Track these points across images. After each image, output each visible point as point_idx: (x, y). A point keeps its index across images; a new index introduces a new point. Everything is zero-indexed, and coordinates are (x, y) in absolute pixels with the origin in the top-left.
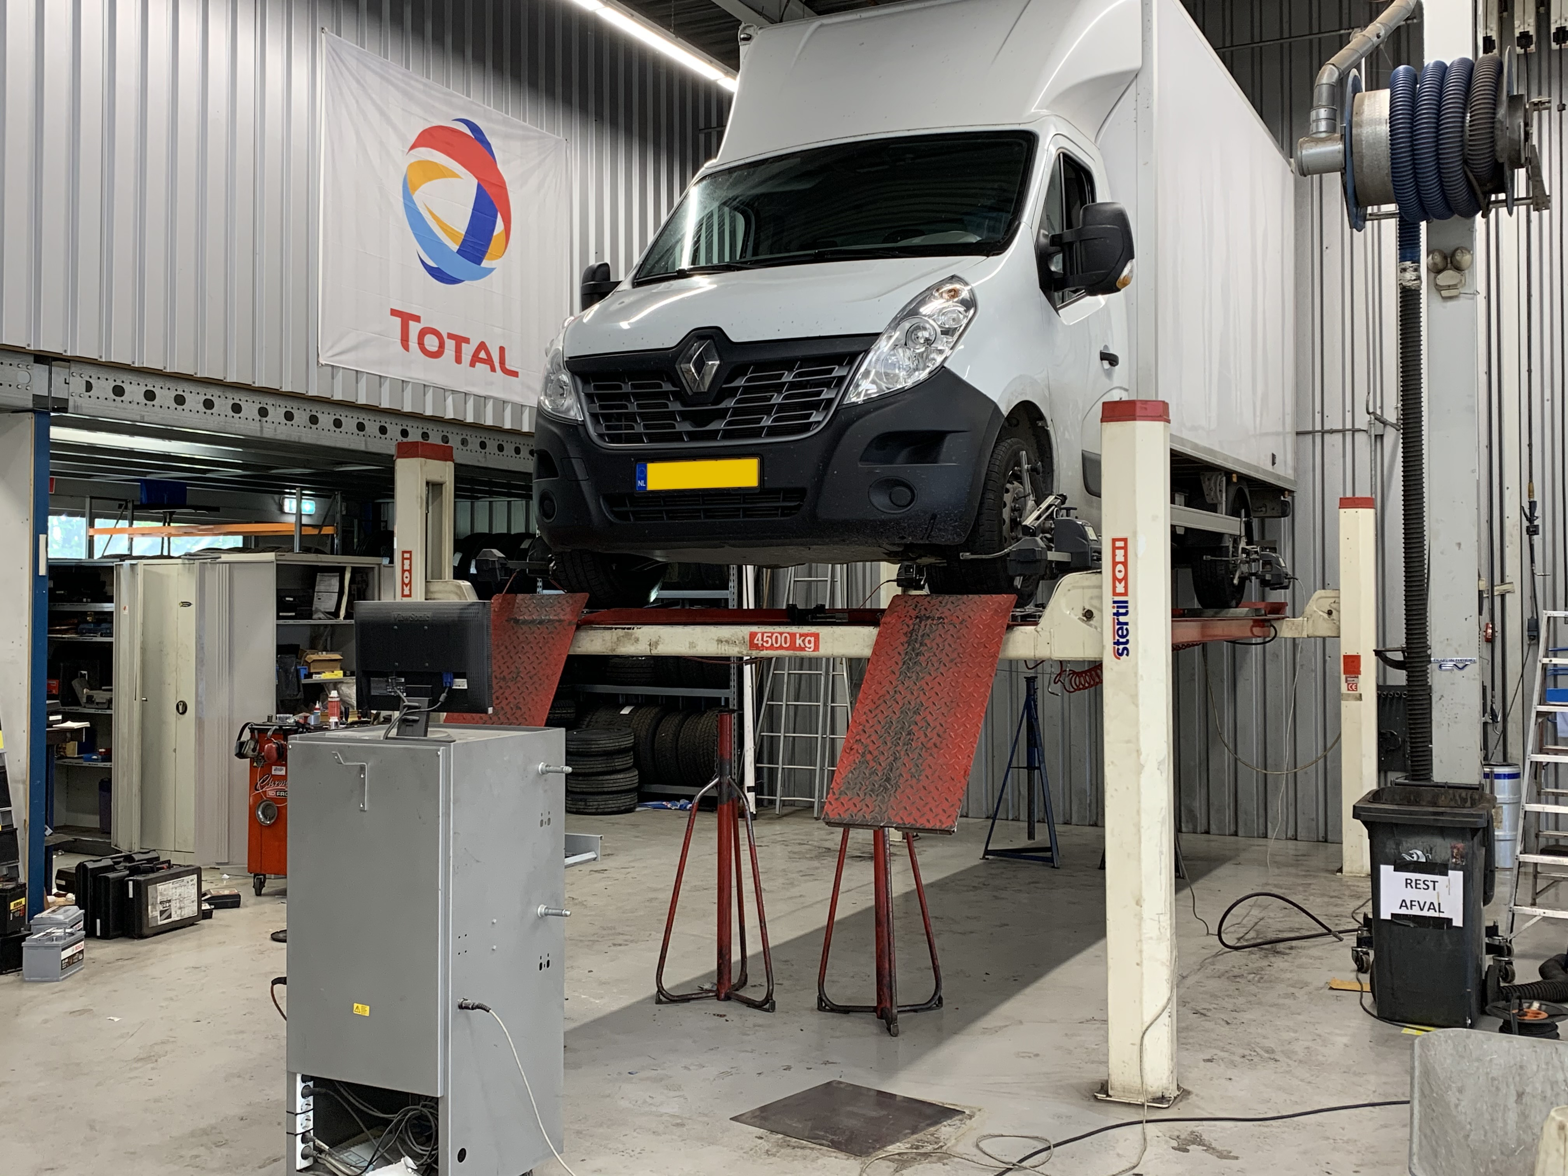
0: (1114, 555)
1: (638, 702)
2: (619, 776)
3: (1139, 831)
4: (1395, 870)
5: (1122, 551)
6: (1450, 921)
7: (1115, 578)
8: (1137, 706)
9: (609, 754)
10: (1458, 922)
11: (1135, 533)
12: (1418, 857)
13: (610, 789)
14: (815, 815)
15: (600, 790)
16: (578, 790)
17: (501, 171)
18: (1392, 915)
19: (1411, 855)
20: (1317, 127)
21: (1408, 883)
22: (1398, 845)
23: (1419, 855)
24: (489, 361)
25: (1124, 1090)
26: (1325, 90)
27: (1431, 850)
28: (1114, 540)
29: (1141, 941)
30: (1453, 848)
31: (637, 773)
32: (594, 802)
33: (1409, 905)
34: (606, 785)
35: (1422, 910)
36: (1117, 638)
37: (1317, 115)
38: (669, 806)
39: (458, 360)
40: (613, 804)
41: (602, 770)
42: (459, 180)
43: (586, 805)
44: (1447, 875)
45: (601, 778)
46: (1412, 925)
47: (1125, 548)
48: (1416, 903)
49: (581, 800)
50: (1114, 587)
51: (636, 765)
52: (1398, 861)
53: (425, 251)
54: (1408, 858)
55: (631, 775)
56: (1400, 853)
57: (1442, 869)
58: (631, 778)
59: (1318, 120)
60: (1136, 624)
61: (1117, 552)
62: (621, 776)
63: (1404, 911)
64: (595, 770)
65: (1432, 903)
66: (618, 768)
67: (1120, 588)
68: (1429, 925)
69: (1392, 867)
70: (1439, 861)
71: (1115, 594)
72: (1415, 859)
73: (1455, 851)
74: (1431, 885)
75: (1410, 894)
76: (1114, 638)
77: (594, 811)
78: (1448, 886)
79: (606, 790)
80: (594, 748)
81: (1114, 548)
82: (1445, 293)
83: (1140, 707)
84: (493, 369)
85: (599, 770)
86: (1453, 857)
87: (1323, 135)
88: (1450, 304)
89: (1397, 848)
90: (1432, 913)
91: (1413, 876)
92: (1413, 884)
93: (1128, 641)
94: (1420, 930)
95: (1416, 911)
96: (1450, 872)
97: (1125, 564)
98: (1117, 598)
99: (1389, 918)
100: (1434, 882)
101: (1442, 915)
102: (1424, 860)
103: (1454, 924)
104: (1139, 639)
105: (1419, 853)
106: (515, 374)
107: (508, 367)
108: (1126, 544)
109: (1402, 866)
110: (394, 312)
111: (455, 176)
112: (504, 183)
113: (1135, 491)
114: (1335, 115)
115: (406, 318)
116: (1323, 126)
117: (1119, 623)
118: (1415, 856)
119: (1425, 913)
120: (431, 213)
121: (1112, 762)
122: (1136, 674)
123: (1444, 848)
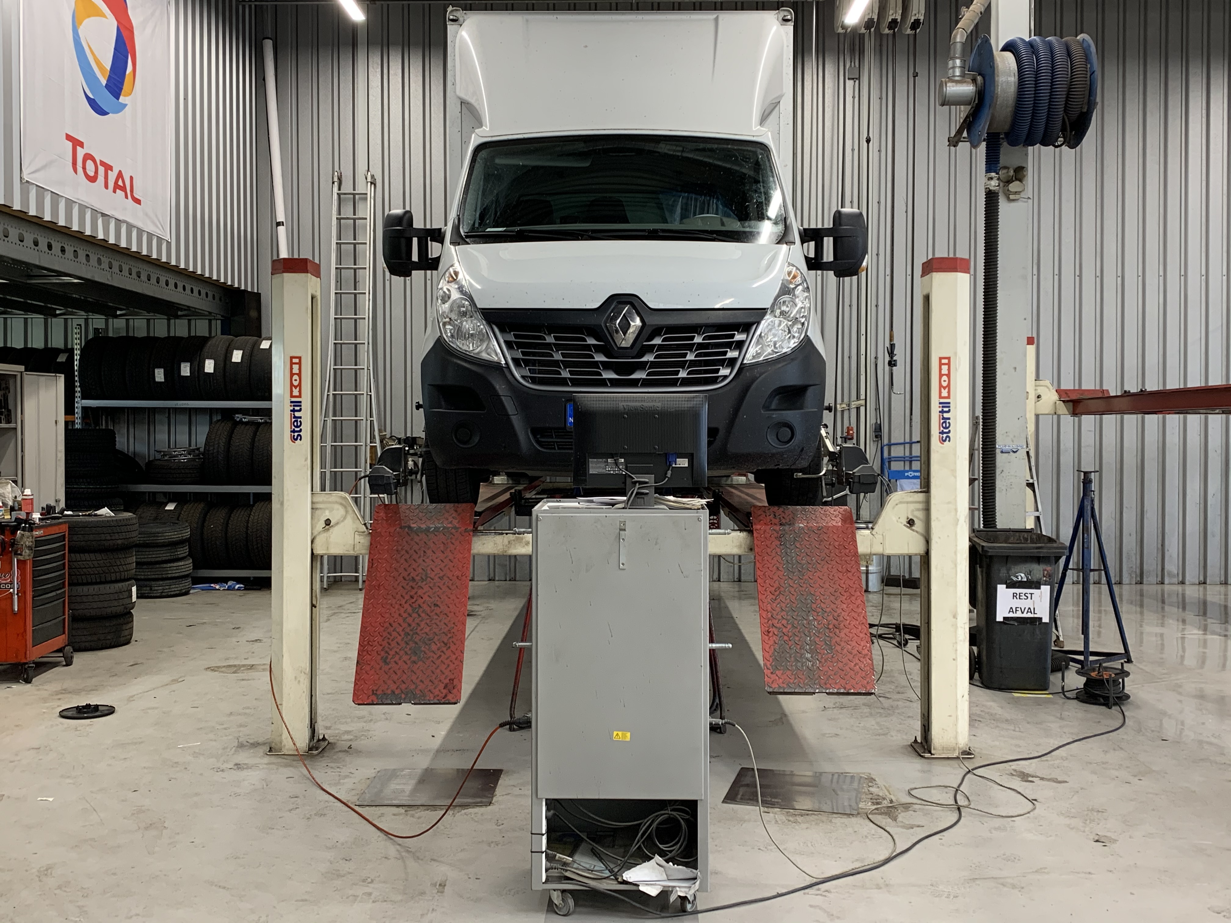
0: (940, 369)
1: (180, 498)
2: (180, 564)
3: (956, 566)
4: (1007, 588)
5: (946, 367)
6: (1041, 619)
7: (941, 386)
8: (955, 477)
9: (175, 544)
10: (1046, 619)
11: (956, 354)
12: (1022, 578)
13: (173, 575)
14: (360, 587)
15: (164, 576)
16: (142, 577)
17: (131, 18)
18: (1004, 618)
19: (1017, 577)
20: (954, 72)
21: (1014, 596)
22: (1008, 570)
23: (1022, 577)
24: (123, 189)
25: (943, 749)
26: (959, 47)
27: (1030, 572)
28: (941, 359)
29: (956, 643)
30: (1044, 570)
31: (191, 561)
32: (158, 587)
33: (1014, 610)
34: (170, 572)
35: (1023, 613)
36: (942, 429)
37: (954, 63)
38: (217, 587)
39: (106, 187)
40: (176, 587)
41: (167, 558)
42: (104, 19)
43: (151, 590)
44: (1039, 588)
45: (165, 565)
46: (1016, 624)
47: (949, 364)
48: (1019, 609)
49: (146, 586)
50: (940, 392)
51: (191, 555)
52: (1008, 582)
53: (87, 84)
54: (1015, 579)
55: (187, 563)
56: (1010, 576)
57: (1035, 585)
58: (186, 565)
59: (954, 67)
60: (955, 419)
61: (943, 367)
62: (182, 563)
63: (1011, 615)
64: (160, 559)
65: (1029, 608)
66: (180, 556)
67: (945, 393)
68: (1027, 623)
69: (1005, 586)
70: (1035, 580)
71: (941, 397)
72: (1020, 579)
73: (1046, 572)
74: (1029, 596)
75: (1016, 603)
76: (940, 429)
77: (158, 594)
78: (1041, 596)
79: (169, 576)
80: (161, 540)
81: (941, 364)
82: (1012, 197)
83: (958, 478)
84: (126, 197)
85: (164, 558)
86: (1044, 576)
87: (957, 78)
88: (1013, 204)
89: (1008, 573)
90: (1030, 615)
91: (1018, 591)
92: (1018, 596)
93: (950, 431)
94: (1020, 626)
95: (1019, 614)
96: (1042, 587)
97: (948, 375)
98: (942, 401)
99: (1002, 620)
100: (1031, 594)
101: (1036, 616)
102: (1025, 580)
103: (1044, 621)
104: (958, 430)
105: (1023, 575)
106: (138, 201)
107: (135, 196)
108: (949, 361)
109: (1011, 585)
110: (69, 137)
111: (104, 16)
112: (133, 28)
113: (956, 323)
114: (965, 64)
115: (76, 143)
116: (958, 72)
117: (943, 418)
118: (1020, 577)
119: (1025, 615)
120: (90, 48)
121: (937, 518)
122: (955, 454)
123: (1038, 570)
